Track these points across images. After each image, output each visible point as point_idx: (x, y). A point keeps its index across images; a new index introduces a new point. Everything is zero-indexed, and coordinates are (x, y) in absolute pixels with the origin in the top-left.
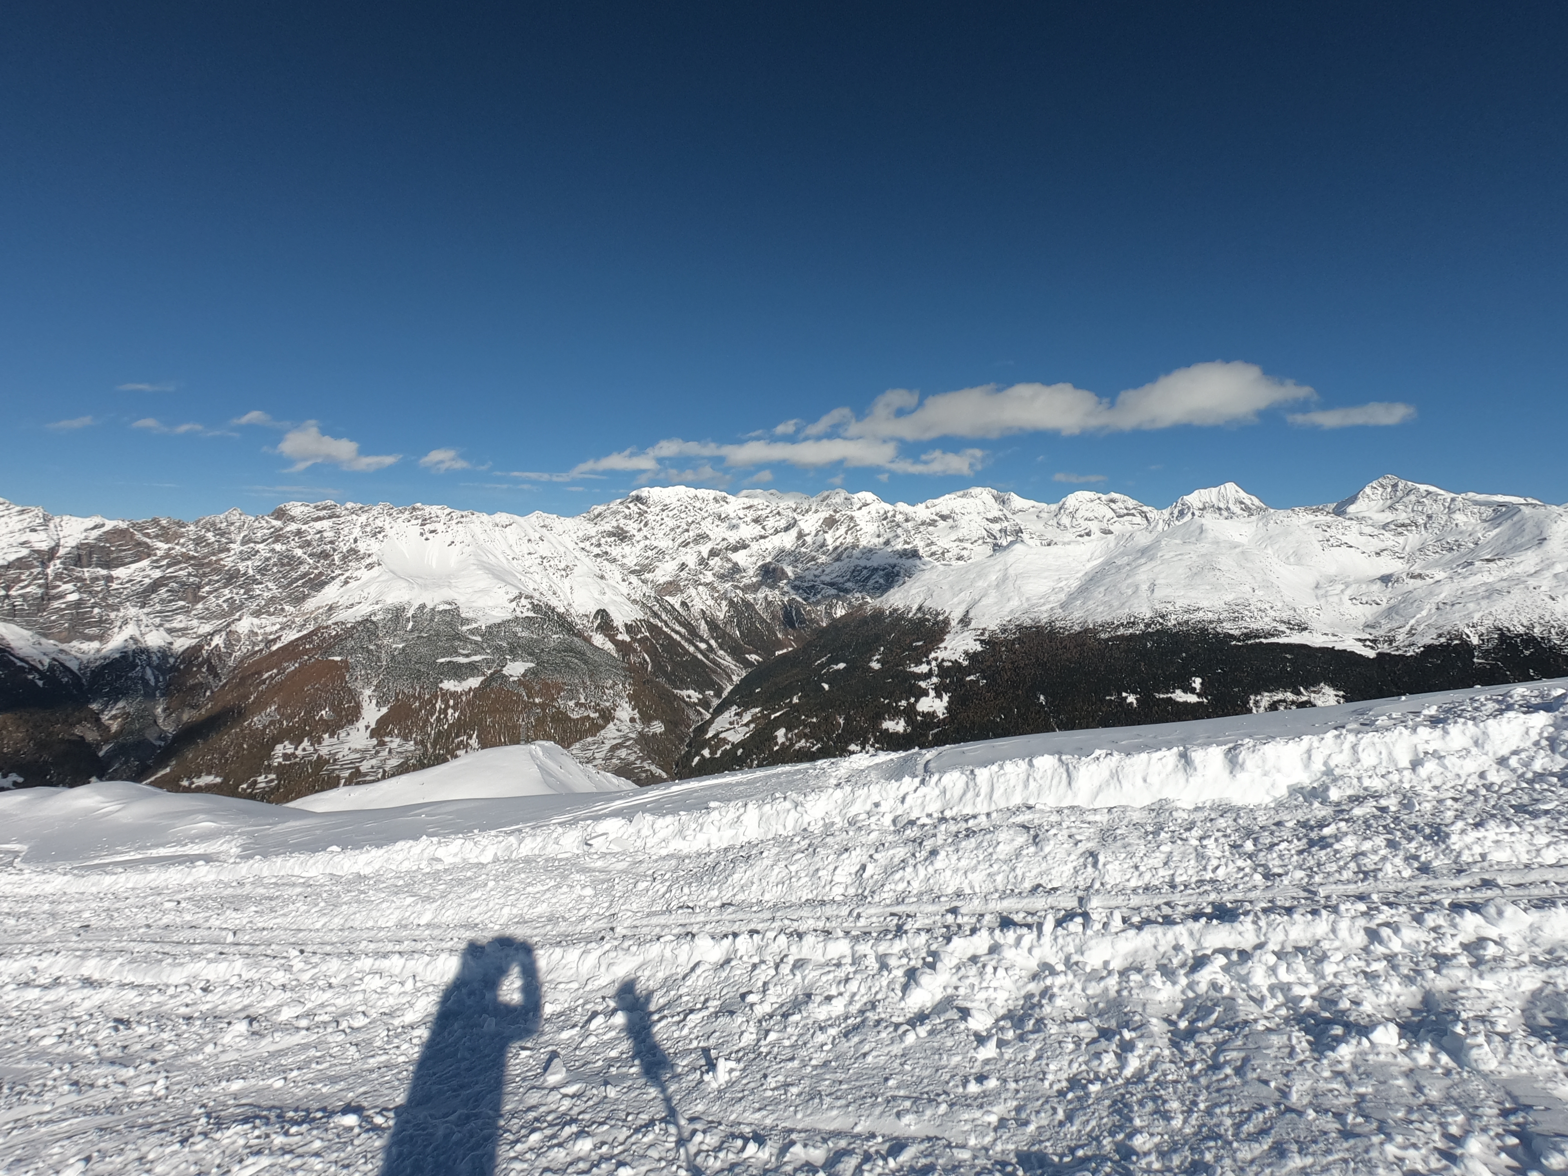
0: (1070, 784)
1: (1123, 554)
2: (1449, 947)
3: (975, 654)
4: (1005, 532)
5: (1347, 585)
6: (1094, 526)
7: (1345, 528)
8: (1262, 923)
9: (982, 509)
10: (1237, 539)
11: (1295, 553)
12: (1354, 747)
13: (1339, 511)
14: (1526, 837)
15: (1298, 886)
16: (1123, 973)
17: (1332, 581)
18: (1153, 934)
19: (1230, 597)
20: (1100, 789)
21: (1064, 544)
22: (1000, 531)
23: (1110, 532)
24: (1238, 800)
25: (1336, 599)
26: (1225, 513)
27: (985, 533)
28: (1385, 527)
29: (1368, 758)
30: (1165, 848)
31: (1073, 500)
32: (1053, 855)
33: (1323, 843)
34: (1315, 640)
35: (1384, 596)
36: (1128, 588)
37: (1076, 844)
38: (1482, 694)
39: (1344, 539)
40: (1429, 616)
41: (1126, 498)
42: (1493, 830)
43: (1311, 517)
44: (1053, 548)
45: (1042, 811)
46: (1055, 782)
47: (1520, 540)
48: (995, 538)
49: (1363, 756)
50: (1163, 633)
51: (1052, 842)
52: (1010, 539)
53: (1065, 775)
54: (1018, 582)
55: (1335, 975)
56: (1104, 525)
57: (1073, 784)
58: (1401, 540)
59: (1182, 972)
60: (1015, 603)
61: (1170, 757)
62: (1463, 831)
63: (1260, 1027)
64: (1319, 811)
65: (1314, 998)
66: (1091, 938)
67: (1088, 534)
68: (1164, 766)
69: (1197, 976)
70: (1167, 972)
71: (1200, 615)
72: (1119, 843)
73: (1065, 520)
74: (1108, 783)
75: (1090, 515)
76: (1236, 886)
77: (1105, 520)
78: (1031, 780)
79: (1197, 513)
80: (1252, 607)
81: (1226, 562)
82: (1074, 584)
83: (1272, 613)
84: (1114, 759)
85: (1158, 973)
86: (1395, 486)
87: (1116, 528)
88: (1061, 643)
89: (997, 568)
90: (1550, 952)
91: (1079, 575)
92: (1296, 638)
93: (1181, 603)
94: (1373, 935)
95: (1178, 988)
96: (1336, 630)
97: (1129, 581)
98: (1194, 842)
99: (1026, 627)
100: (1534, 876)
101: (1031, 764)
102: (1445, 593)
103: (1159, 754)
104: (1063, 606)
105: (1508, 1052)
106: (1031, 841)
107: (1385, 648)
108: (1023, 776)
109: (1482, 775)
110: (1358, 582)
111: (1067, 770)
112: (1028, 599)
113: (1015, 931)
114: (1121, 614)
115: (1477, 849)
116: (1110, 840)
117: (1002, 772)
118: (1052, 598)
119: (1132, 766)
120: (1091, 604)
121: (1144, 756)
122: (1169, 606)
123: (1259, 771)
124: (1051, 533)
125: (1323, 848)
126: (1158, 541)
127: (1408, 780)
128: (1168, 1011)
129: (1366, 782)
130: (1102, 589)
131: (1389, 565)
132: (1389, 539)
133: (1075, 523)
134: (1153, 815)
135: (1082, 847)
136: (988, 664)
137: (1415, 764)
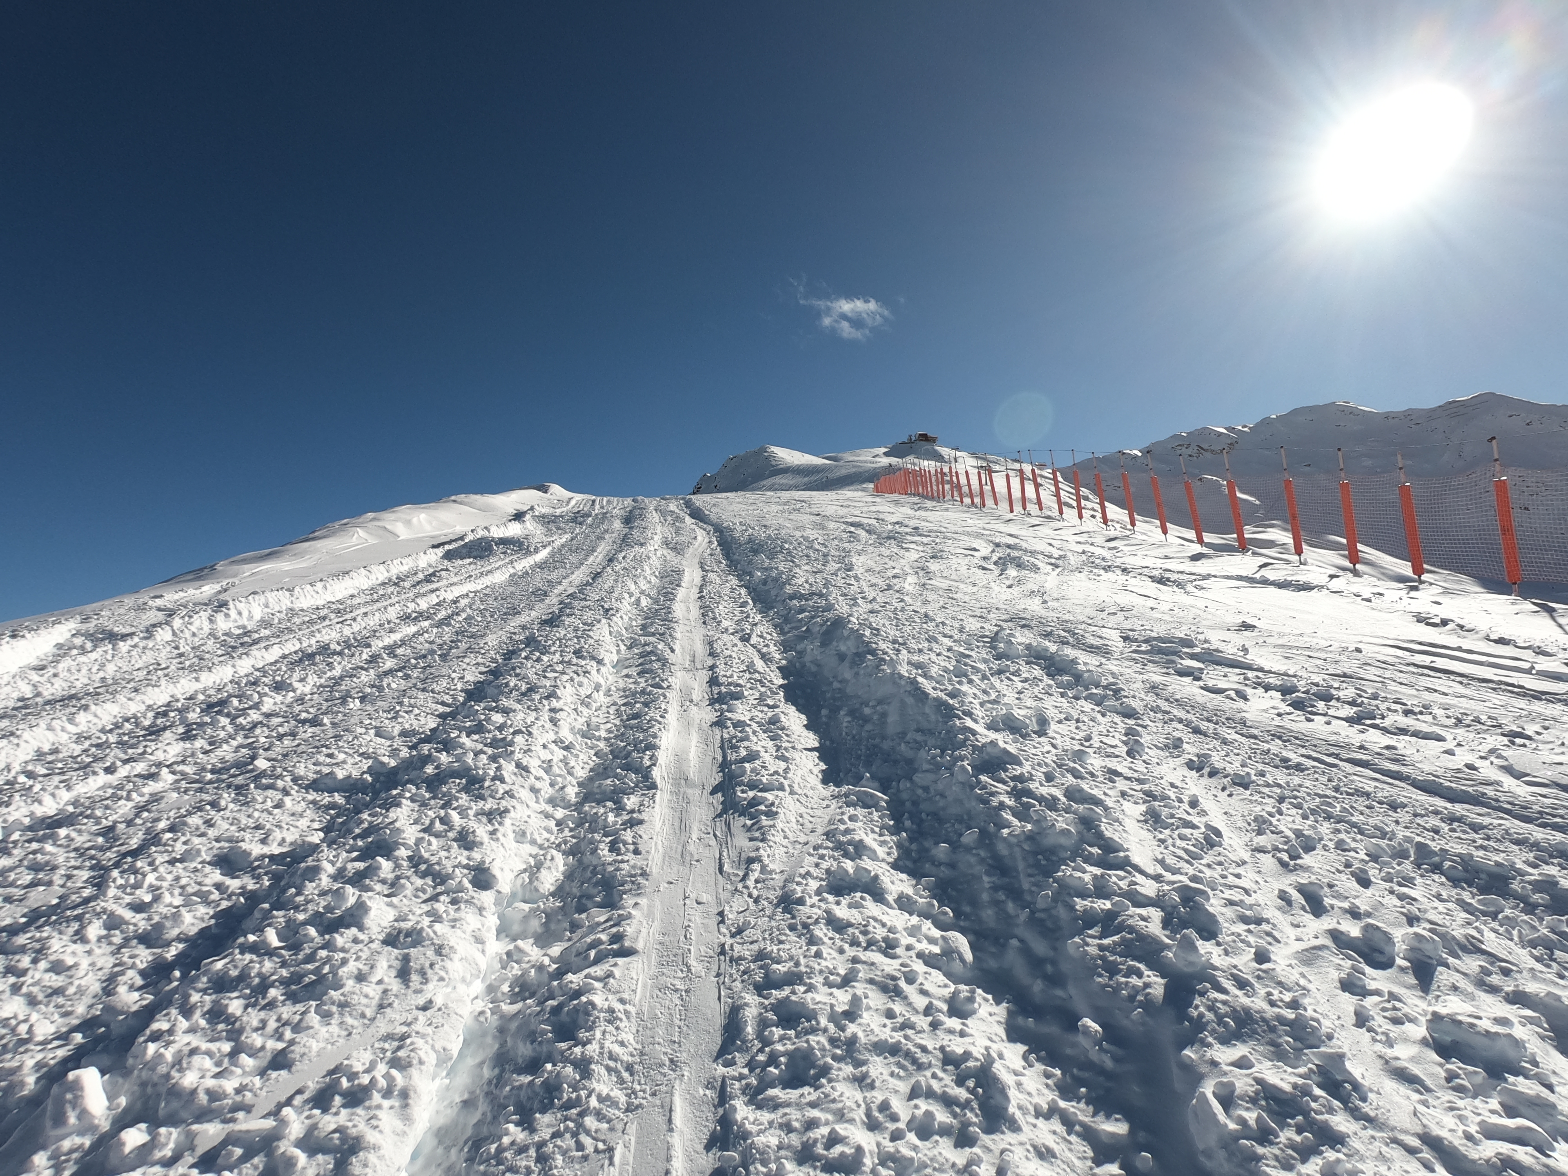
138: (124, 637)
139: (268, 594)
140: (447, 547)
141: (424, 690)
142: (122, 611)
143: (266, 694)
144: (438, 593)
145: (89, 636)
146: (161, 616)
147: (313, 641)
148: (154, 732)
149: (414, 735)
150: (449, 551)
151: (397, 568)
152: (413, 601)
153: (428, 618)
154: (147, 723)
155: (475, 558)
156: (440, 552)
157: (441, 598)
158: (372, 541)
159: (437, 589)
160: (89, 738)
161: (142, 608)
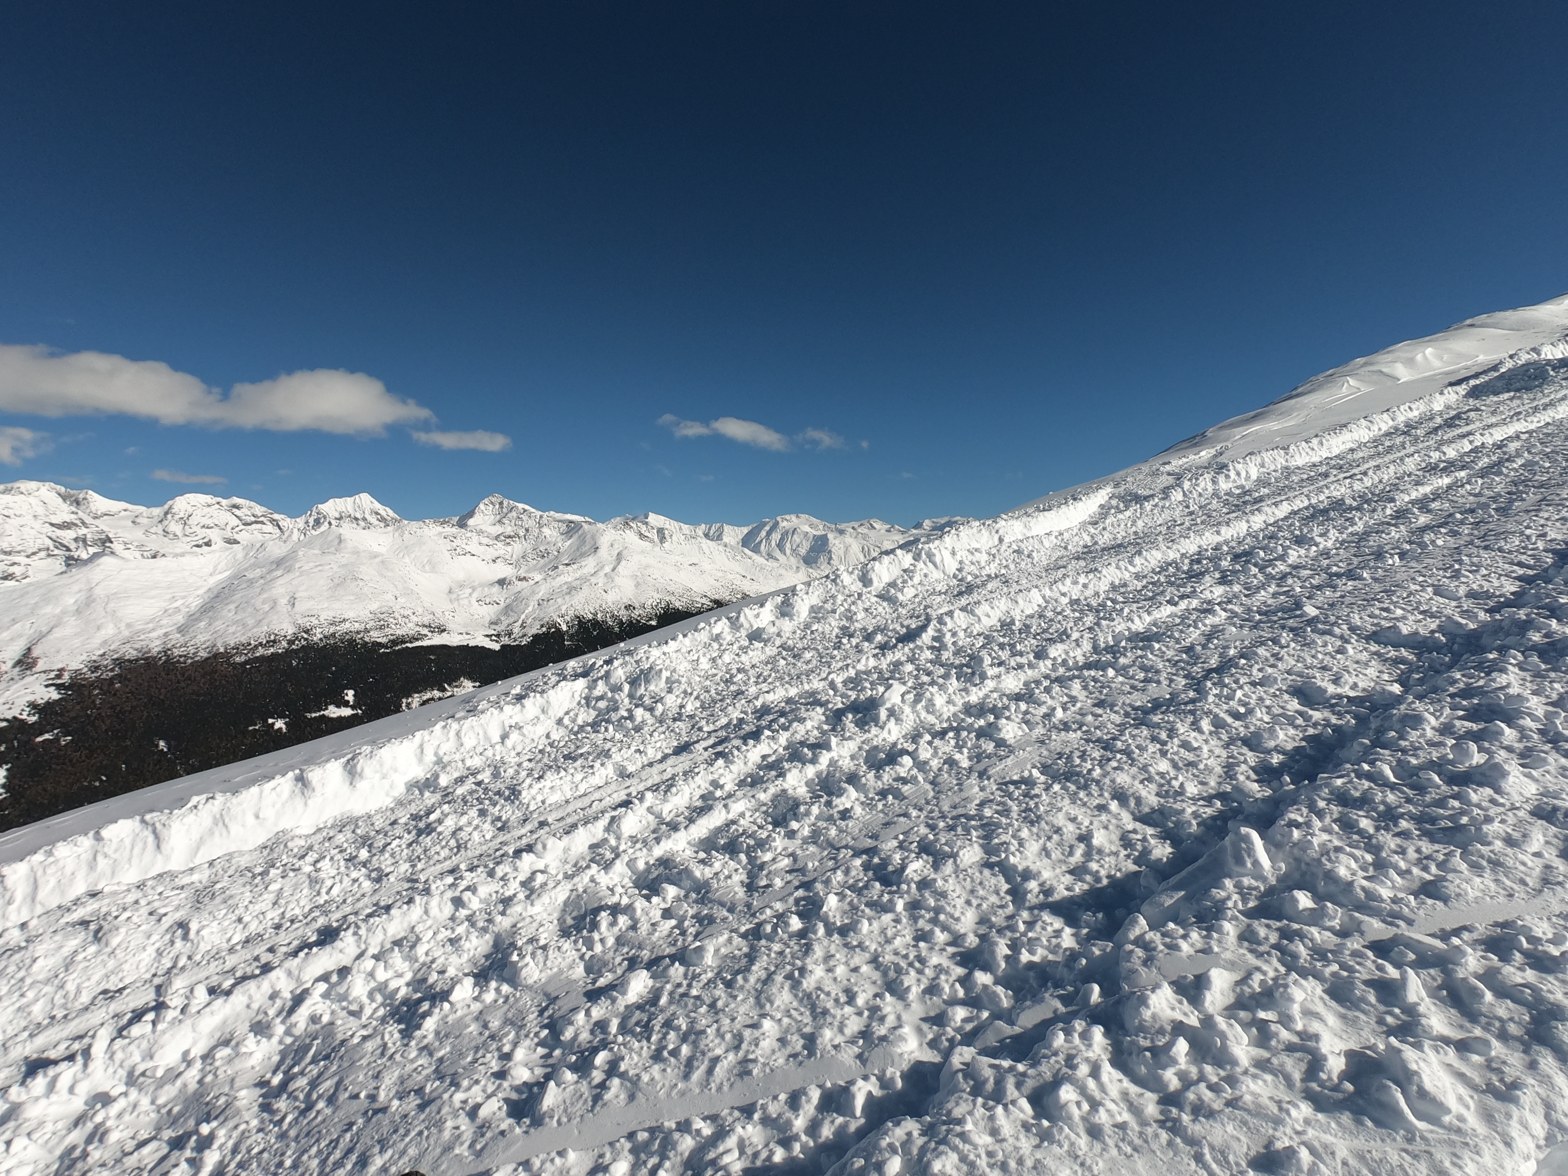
0: (158, 847)
1: (254, 566)
2: (514, 887)
3: (49, 704)
4: (84, 541)
5: (474, 589)
6: (214, 535)
7: (468, 538)
8: (362, 932)
9: (40, 510)
10: (376, 549)
11: (429, 562)
12: (458, 734)
13: (462, 524)
14: (569, 777)
15: (402, 880)
16: (208, 1057)
17: (462, 586)
18: (244, 993)
19: (374, 606)
20: (201, 841)
21: (176, 555)
22: (76, 540)
23: (236, 542)
24: (359, 809)
25: (466, 602)
26: (362, 524)
27: (50, 544)
28: (497, 538)
29: (469, 741)
30: (274, 887)
31: (183, 504)
32: (124, 946)
33: (429, 829)
34: (453, 640)
35: (500, 595)
36: (263, 603)
37: (159, 920)
38: (550, 671)
39: (468, 549)
40: (534, 610)
41: (253, 504)
42: (551, 777)
43: (439, 529)
44: (159, 561)
45: (115, 893)
46: (136, 851)
47: (584, 549)
48: (68, 549)
49: (465, 740)
50: (309, 649)
51: (123, 930)
52: (92, 550)
53: (151, 838)
54: (111, 605)
55: (427, 954)
56: (228, 534)
57: (163, 846)
58: (509, 548)
59: (279, 1020)
60: (109, 631)
61: (285, 783)
62: (530, 786)
63: (356, 1040)
64: (430, 799)
65: (408, 984)
66: (164, 1032)
67: (208, 544)
68: (278, 796)
69: (294, 1018)
70: (260, 1028)
71: (346, 627)
72: (218, 900)
73: (175, 527)
74: (211, 832)
75: (209, 522)
76: (344, 901)
77: (229, 528)
78: (100, 858)
79: (334, 522)
80: (396, 615)
81: (367, 571)
82: (195, 603)
83: (414, 619)
84: (216, 802)
85: (252, 1035)
86: (501, 503)
87: (244, 537)
88: (183, 675)
89: (76, 588)
90: (575, 865)
91: (201, 592)
92: (437, 640)
93: (326, 616)
94: (458, 902)
95: (275, 1040)
96: (469, 630)
97: (265, 596)
98: (308, 869)
99: (129, 661)
100: (570, 808)
101: (98, 838)
102: (543, 591)
103: (272, 784)
104: (181, 630)
105: (546, 958)
106: (90, 939)
107: (505, 641)
108: (87, 856)
109: (548, 736)
110: (482, 585)
111: (154, 832)
112: (129, 625)
113: (45, 1075)
114: (260, 633)
115: (540, 798)
116: (207, 900)
117: (51, 859)
118: (164, 622)
119: (240, 804)
120: (219, 625)
121: (255, 790)
122: (313, 619)
123: (378, 775)
124: (155, 543)
125: (429, 834)
126: (294, 551)
127: (499, 751)
128: (261, 1073)
129: (469, 763)
130: (232, 607)
131: (504, 571)
132: (500, 549)
133: (188, 531)
134: (265, 852)
135: (167, 922)
136: (73, 714)
137: (504, 737)
138: (1147, 498)
139: (1264, 454)
140: (1472, 382)
141: (1486, 548)
142: (1141, 477)
143: (1289, 547)
144: (1471, 438)
145: (1121, 498)
146: (1171, 480)
147: (1322, 497)
148: (1195, 576)
149: (1489, 598)
150: (1475, 387)
151: (1405, 414)
152: (1437, 449)
153: (1463, 468)
154: (1185, 568)
155: (1518, 390)
156: (1462, 389)
157: (1478, 443)
158: (1365, 389)
159: (1470, 433)
160: (1145, 577)
161: (1156, 474)
